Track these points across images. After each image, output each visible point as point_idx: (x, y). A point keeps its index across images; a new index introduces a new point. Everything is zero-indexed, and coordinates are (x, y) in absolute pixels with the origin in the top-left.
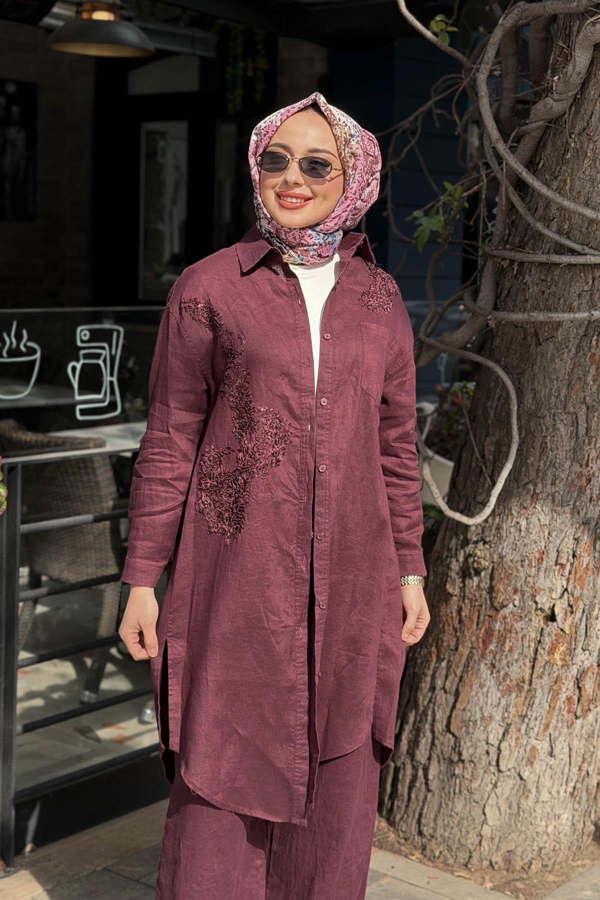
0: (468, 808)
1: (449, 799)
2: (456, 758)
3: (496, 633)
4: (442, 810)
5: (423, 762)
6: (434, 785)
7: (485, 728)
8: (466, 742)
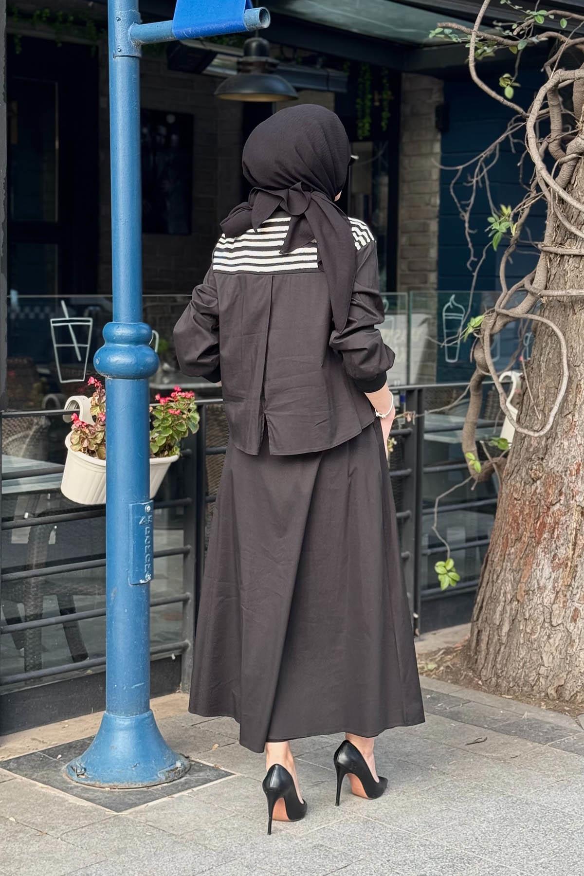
0: (529, 655)
1: (516, 649)
3: (548, 525)
4: (511, 657)
5: (498, 624)
6: (504, 639)
7: (541, 594)
8: (528, 606)
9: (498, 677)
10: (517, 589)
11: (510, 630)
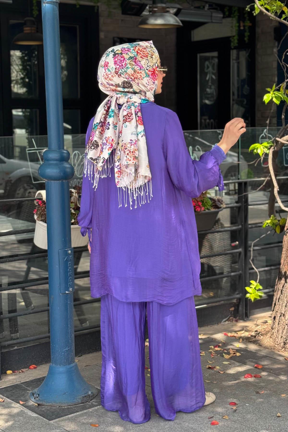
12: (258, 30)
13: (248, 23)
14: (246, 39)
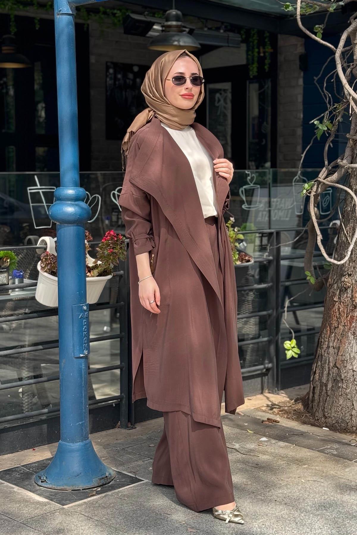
0: (345, 402)
1: (337, 399)
2: (338, 379)
4: (334, 404)
5: (325, 383)
6: (329, 393)
7: (352, 363)
8: (343, 371)
9: (326, 418)
10: (336, 360)
11: (332, 386)
12: (281, 58)
13: (269, 49)
14: (266, 67)
